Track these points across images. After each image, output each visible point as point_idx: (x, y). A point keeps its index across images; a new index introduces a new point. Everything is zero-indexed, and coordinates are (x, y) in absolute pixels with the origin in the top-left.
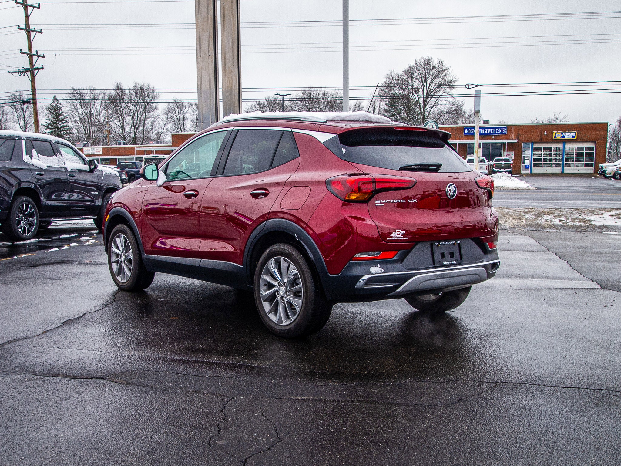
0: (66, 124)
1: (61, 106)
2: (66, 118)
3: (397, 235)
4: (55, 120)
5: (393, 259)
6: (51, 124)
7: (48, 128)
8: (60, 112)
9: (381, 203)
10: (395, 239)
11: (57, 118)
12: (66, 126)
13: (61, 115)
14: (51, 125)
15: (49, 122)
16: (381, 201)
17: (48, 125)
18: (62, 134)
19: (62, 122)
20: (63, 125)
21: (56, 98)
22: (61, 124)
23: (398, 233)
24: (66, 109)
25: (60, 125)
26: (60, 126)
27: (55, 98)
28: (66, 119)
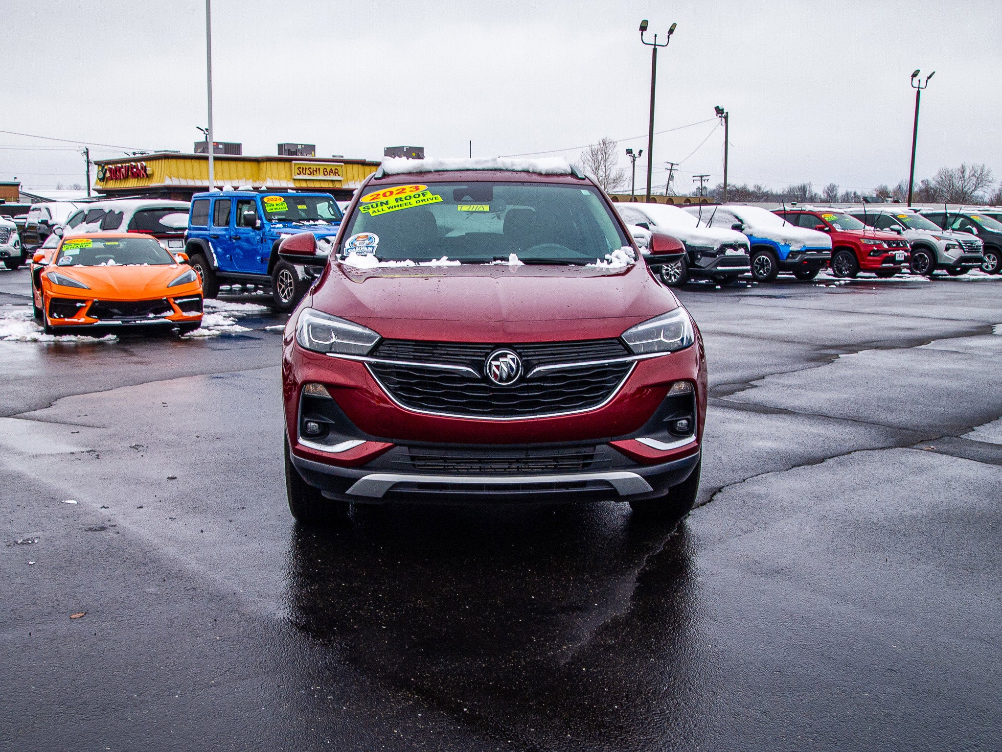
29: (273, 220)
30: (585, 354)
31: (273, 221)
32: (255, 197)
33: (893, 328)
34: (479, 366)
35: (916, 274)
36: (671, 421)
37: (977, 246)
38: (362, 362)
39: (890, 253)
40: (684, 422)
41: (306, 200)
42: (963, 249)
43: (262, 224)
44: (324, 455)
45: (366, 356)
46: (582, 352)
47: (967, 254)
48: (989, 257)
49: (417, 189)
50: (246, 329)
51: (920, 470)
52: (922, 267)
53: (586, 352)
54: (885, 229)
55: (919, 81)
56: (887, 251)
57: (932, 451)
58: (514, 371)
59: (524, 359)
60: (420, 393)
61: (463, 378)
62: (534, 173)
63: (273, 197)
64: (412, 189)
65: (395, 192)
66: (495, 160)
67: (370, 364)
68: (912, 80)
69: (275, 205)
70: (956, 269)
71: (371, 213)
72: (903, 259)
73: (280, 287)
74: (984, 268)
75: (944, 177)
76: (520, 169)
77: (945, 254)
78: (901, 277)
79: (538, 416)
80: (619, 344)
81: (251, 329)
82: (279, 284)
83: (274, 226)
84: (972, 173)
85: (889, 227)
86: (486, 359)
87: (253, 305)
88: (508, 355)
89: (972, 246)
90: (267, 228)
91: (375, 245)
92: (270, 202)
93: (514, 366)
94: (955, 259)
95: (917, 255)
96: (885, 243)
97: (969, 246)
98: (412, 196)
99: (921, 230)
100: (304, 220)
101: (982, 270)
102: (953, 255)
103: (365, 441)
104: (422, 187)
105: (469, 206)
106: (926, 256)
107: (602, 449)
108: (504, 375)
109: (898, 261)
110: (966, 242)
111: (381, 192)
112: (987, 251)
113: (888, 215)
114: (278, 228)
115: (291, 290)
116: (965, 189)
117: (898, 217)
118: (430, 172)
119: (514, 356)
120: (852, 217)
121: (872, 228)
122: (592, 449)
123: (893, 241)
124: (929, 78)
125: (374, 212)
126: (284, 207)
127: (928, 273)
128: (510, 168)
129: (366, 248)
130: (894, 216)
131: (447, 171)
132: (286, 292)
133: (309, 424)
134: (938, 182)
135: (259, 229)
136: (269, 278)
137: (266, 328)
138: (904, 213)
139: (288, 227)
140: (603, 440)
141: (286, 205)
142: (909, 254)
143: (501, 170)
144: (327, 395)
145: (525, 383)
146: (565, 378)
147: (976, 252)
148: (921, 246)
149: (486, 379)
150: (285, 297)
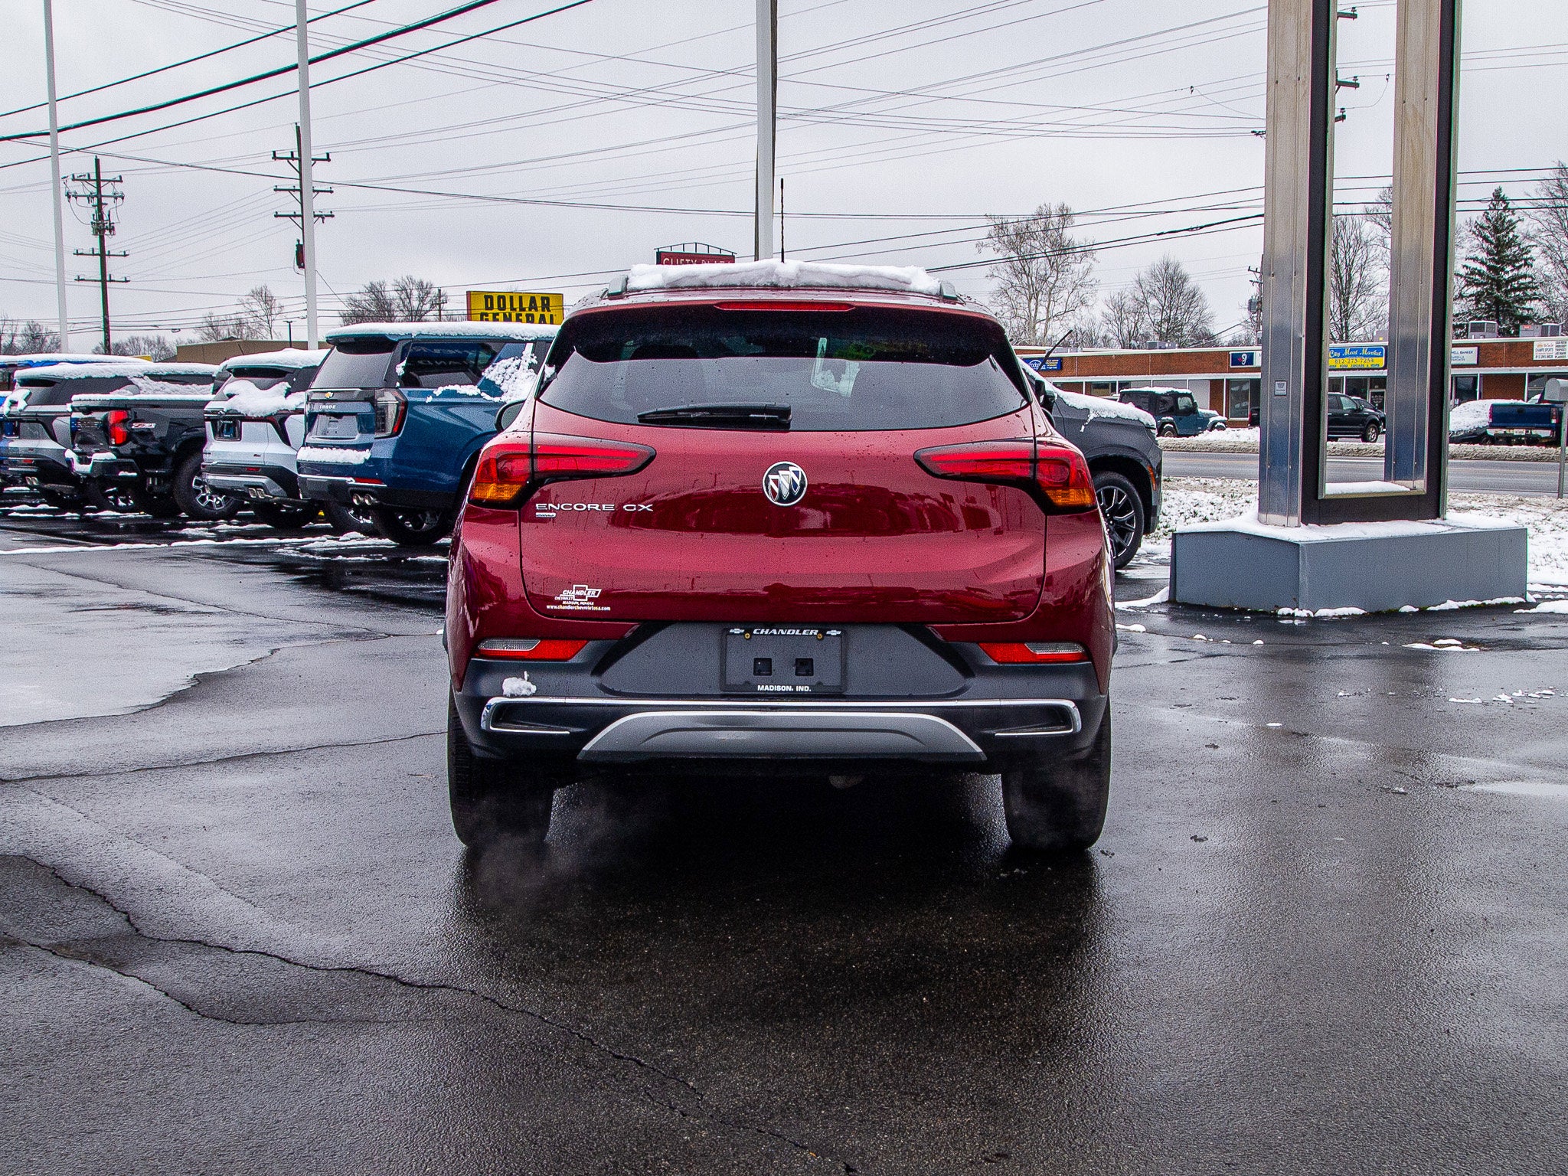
0: (1523, 271)
1: (1514, 218)
2: (1526, 253)
3: (576, 598)
4: (1493, 260)
5: (570, 661)
6: (1479, 271)
7: (1469, 284)
8: (1511, 235)
9: (551, 511)
10: (569, 607)
11: (1498, 254)
12: (1525, 276)
13: (1509, 245)
14: (1480, 273)
15: (1478, 266)
16: (550, 505)
17: (1473, 273)
18: (1510, 300)
19: (1513, 266)
20: (1515, 272)
21: (1502, 194)
22: (1509, 272)
23: (579, 593)
24: (1527, 225)
25: (1507, 272)
26: (1506, 277)
27: (1498, 197)
28: (1525, 256)
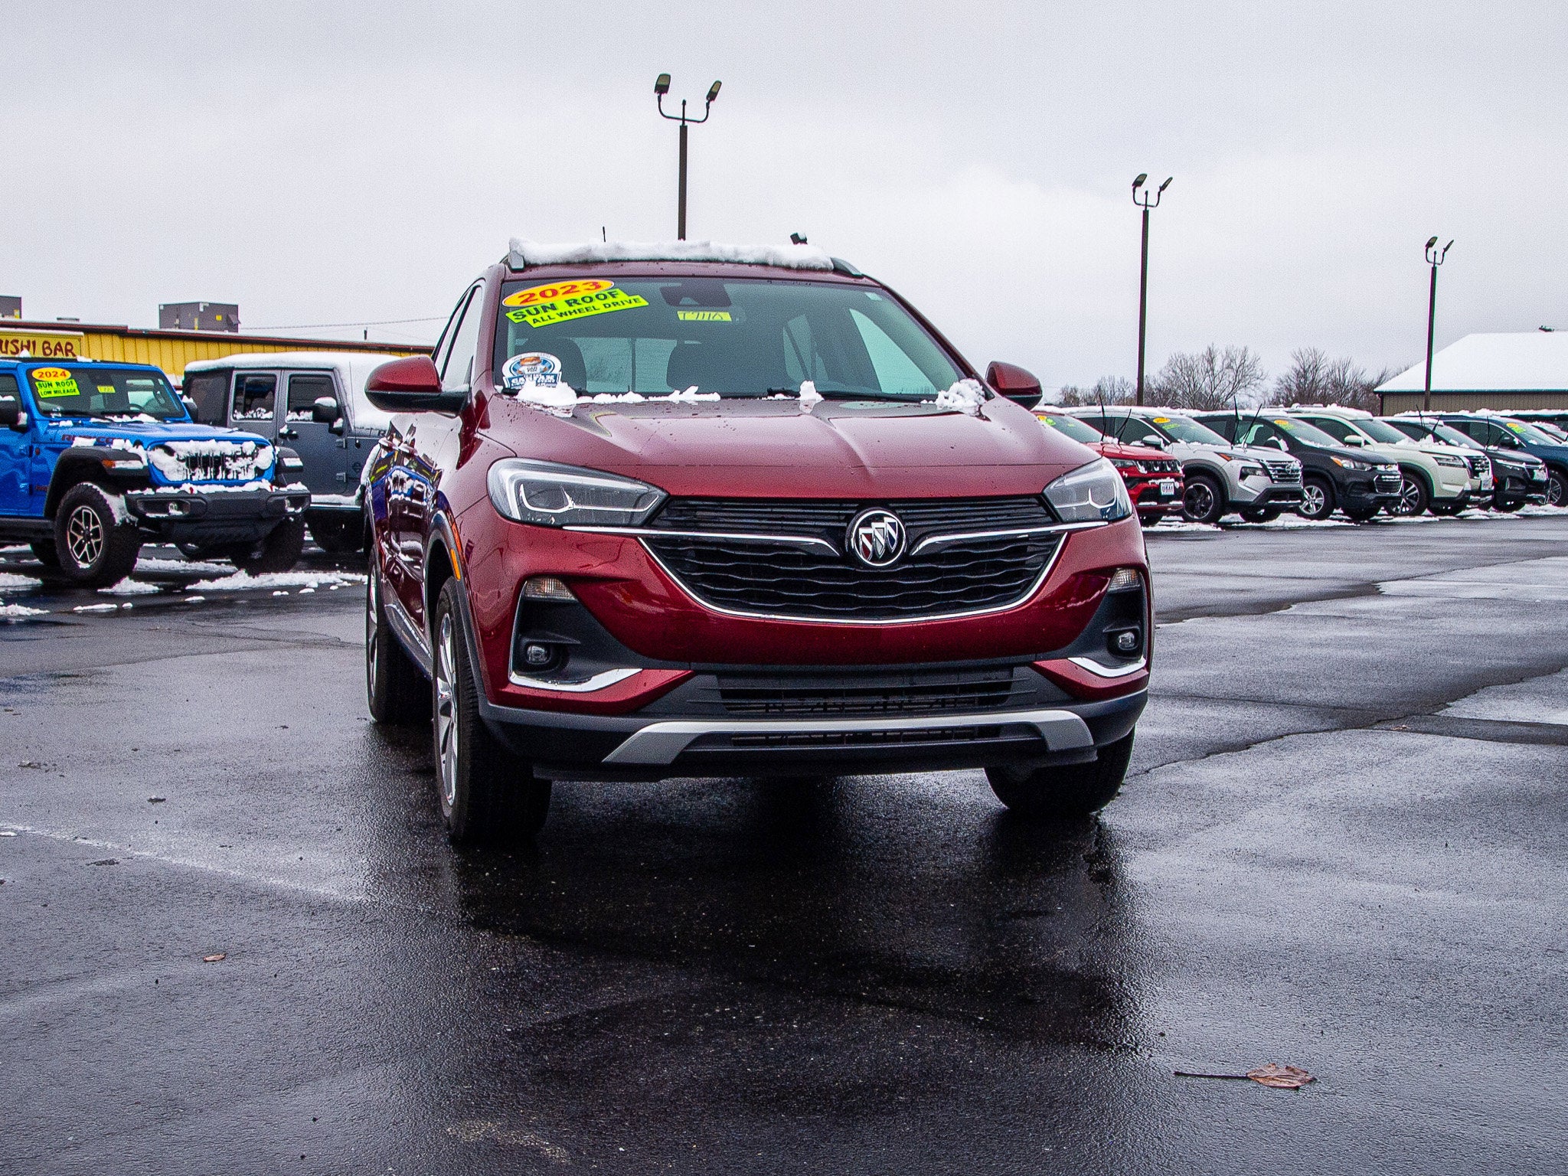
29: (54, 412)
30: (995, 518)
31: (53, 416)
32: (16, 369)
33: (1213, 591)
34: (838, 536)
35: (1193, 521)
36: (1110, 633)
37: (1292, 471)
38: (635, 537)
39: (1150, 482)
40: (1129, 636)
41: (113, 377)
42: (1270, 476)
43: (32, 421)
44: (563, 697)
45: (641, 526)
46: (990, 516)
47: (1278, 485)
48: (1310, 491)
49: (598, 287)
50: (37, 611)
51: (1410, 752)
52: (1202, 508)
53: (997, 515)
54: (1133, 443)
55: (1146, 193)
56: (1145, 479)
57: (1404, 730)
58: (895, 545)
59: (907, 524)
60: (739, 584)
61: (811, 557)
62: (775, 266)
63: (51, 370)
64: (588, 286)
65: (561, 291)
66: (707, 245)
67: (647, 538)
68: (1134, 191)
69: (54, 385)
70: (1259, 512)
71: (531, 323)
72: (1172, 493)
73: (73, 539)
74: (1303, 510)
75: (1178, 371)
76: (751, 259)
77: (1241, 484)
78: (1170, 526)
79: (932, 618)
80: (1039, 505)
81: (47, 611)
82: (71, 534)
83: (54, 424)
84: (1226, 362)
85: (1140, 439)
86: (848, 524)
87: (16, 577)
88: (885, 519)
89: (1284, 471)
90: (41, 427)
91: (557, 370)
92: (45, 378)
93: (895, 536)
94: (1258, 494)
95: (1192, 487)
96: (1141, 465)
97: (1279, 471)
98: (594, 296)
99: (1196, 443)
100: (113, 414)
101: (1300, 514)
102: (1253, 487)
103: (639, 670)
104: (606, 284)
105: (696, 314)
106: (1208, 489)
107: (1022, 673)
108: (881, 551)
109: (1165, 496)
110: (1274, 464)
111: (537, 290)
112: (1310, 480)
113: (1138, 418)
114: (64, 427)
115: (98, 545)
116: (1215, 393)
117: (1155, 421)
118: (601, 262)
119: (895, 520)
120: (1080, 422)
121: (1116, 440)
122: (1006, 673)
123: (1155, 461)
124: (1163, 188)
125: (535, 321)
126: (72, 389)
127: (1212, 519)
128: (732, 258)
129: (543, 377)
130: (1147, 420)
131: (629, 261)
132: (86, 549)
133: (529, 649)
134: (1169, 378)
135: (23, 430)
136: (46, 524)
137: (76, 609)
138: (1163, 415)
139: (82, 425)
140: (1022, 658)
141: (75, 385)
142: (1182, 484)
143: (717, 261)
144: (568, 596)
145: (909, 563)
146: (968, 557)
147: (1291, 481)
148: (1199, 472)
149: (849, 557)
150: (84, 559)
